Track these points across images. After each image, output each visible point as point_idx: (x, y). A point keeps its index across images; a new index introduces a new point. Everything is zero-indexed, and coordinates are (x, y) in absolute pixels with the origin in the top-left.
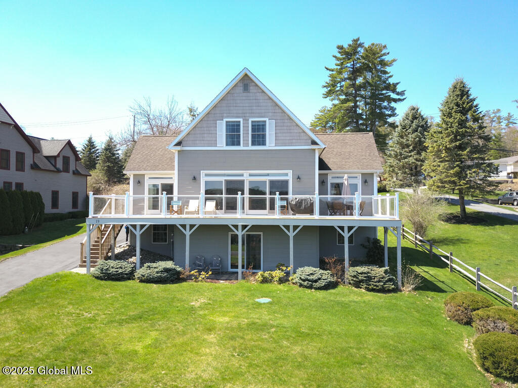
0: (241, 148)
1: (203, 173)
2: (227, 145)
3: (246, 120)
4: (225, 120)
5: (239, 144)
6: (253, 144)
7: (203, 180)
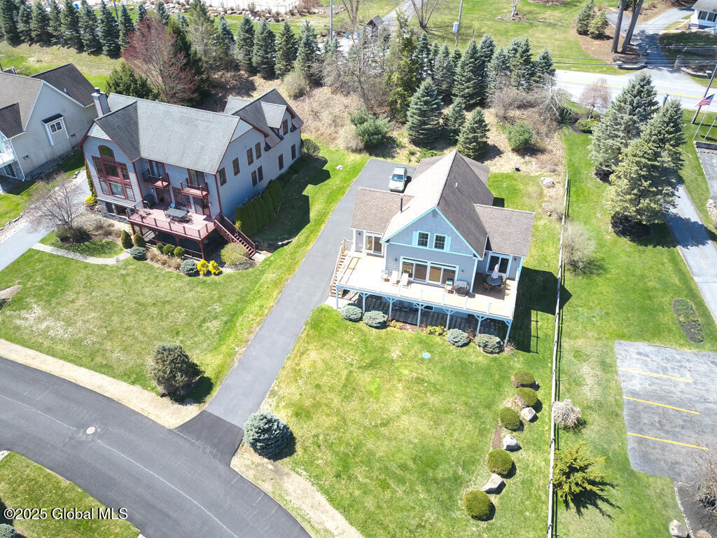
0: (427, 248)
1: (402, 257)
2: (419, 244)
3: (432, 234)
4: (419, 232)
5: (426, 245)
6: (436, 247)
7: (402, 261)
